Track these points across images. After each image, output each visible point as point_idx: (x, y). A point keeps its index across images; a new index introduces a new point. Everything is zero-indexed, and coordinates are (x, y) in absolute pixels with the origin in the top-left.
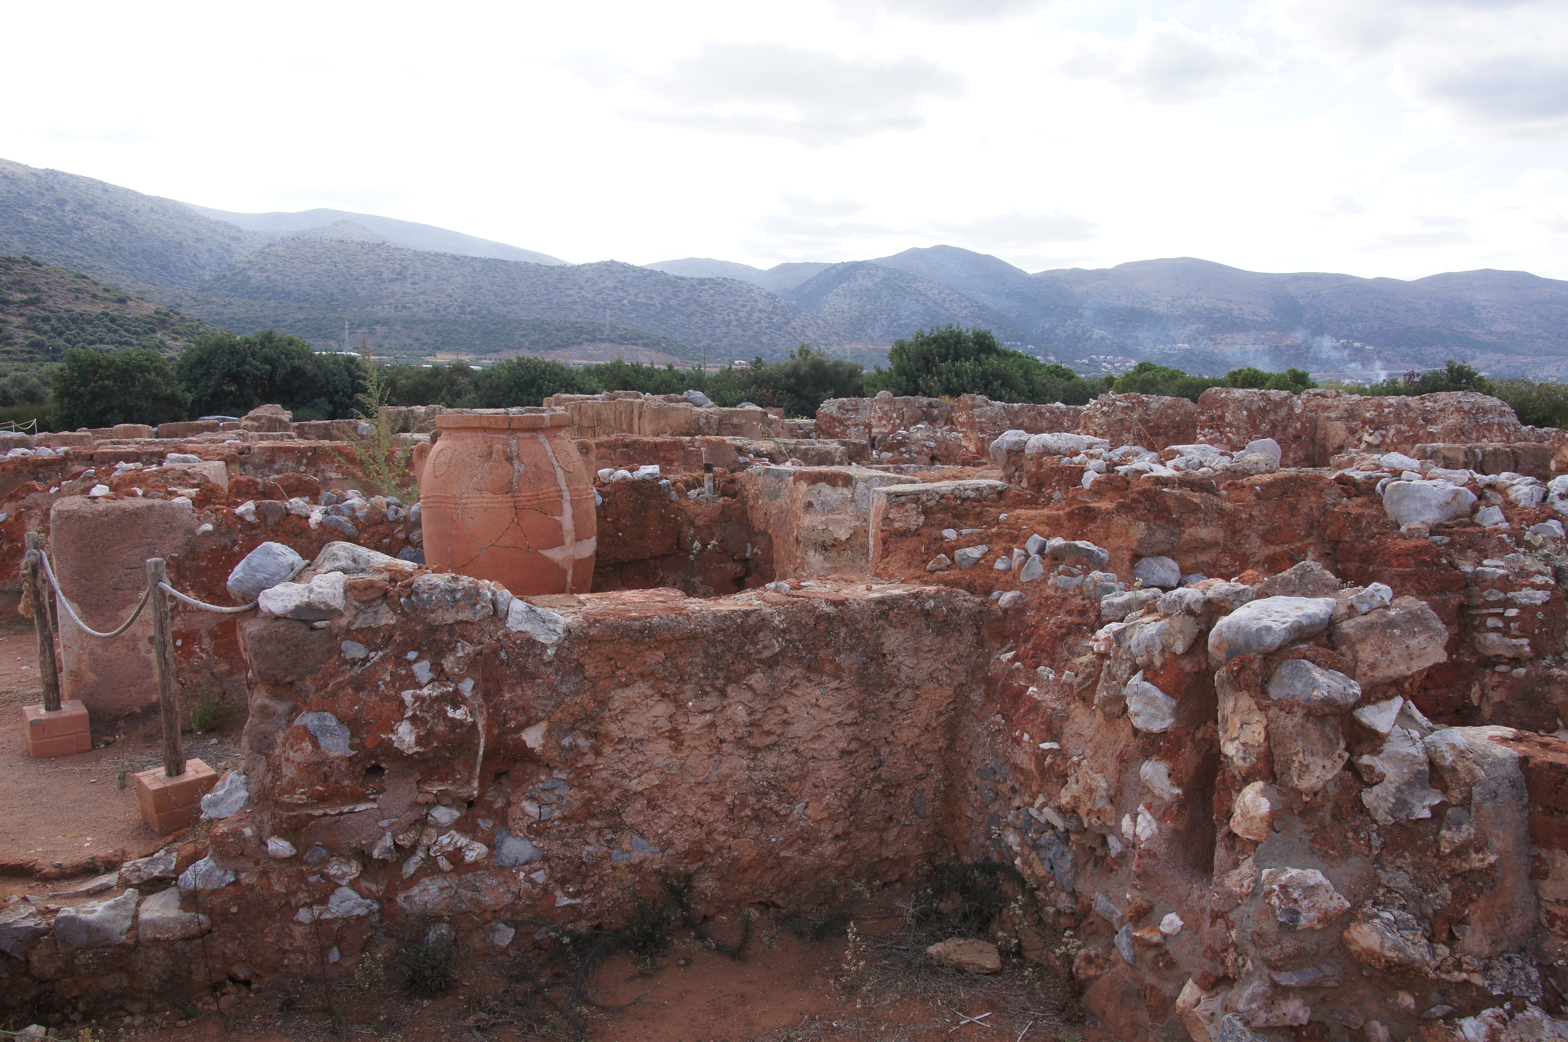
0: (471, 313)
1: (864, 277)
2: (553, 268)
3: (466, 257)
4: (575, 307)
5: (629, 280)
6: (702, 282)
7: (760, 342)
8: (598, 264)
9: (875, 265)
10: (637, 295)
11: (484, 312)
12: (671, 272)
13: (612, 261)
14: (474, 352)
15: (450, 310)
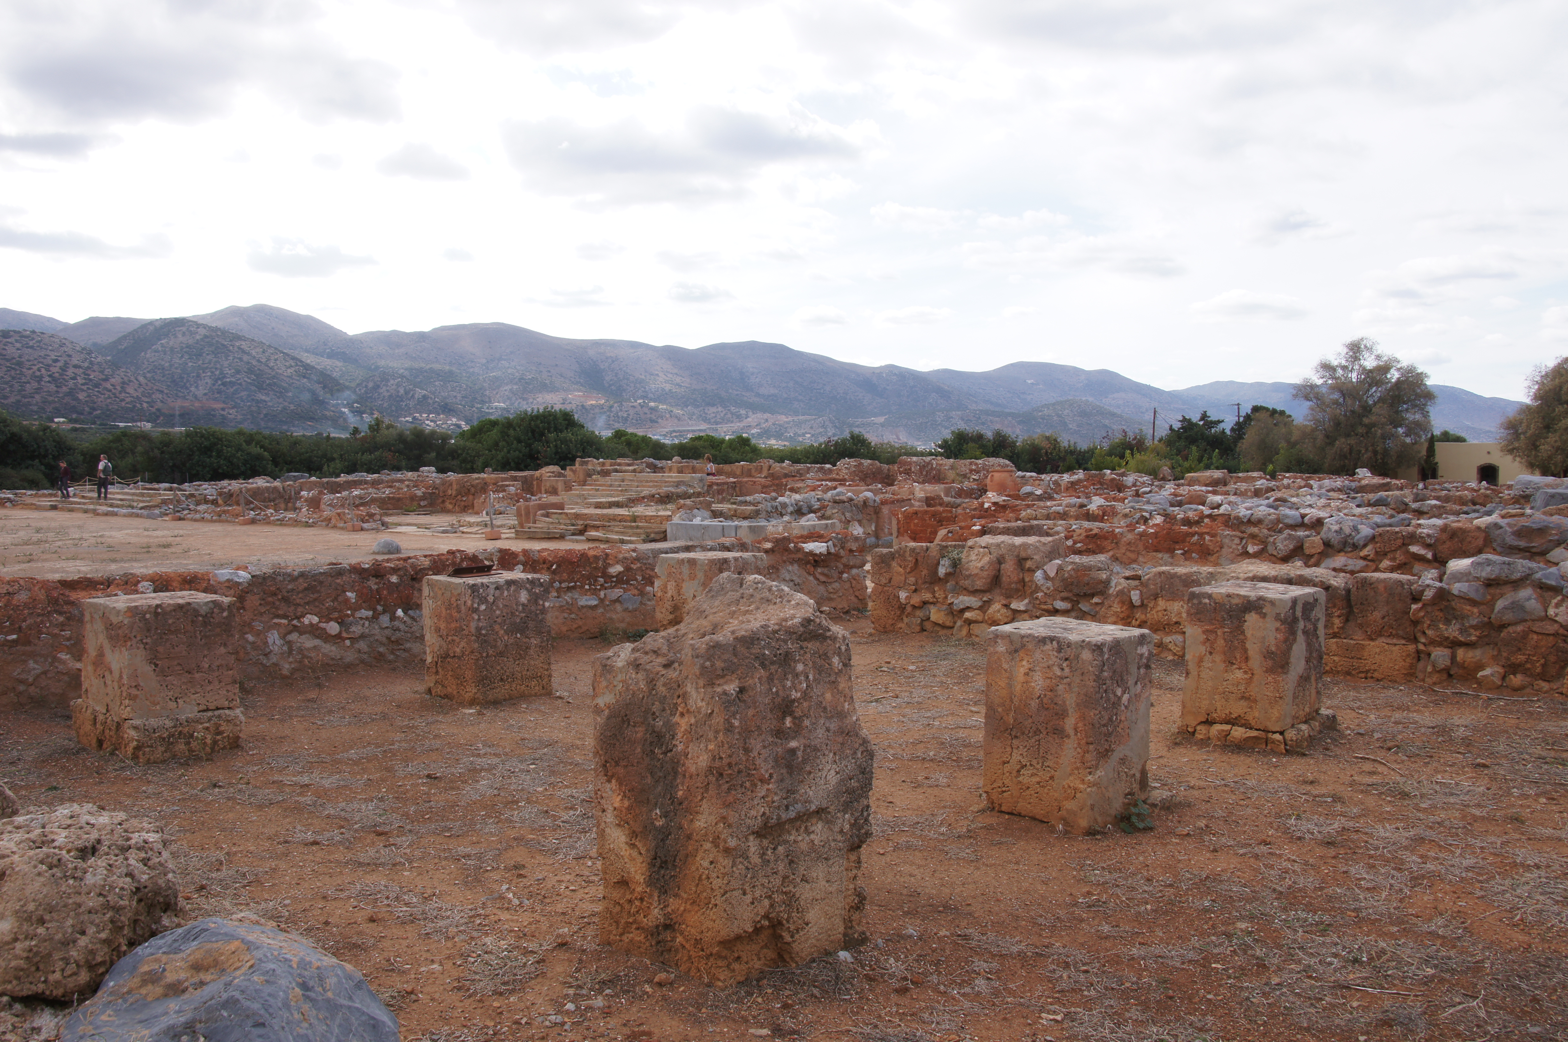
1: (184, 334)
6: (5, 334)
7: (77, 399)
9: (194, 322)
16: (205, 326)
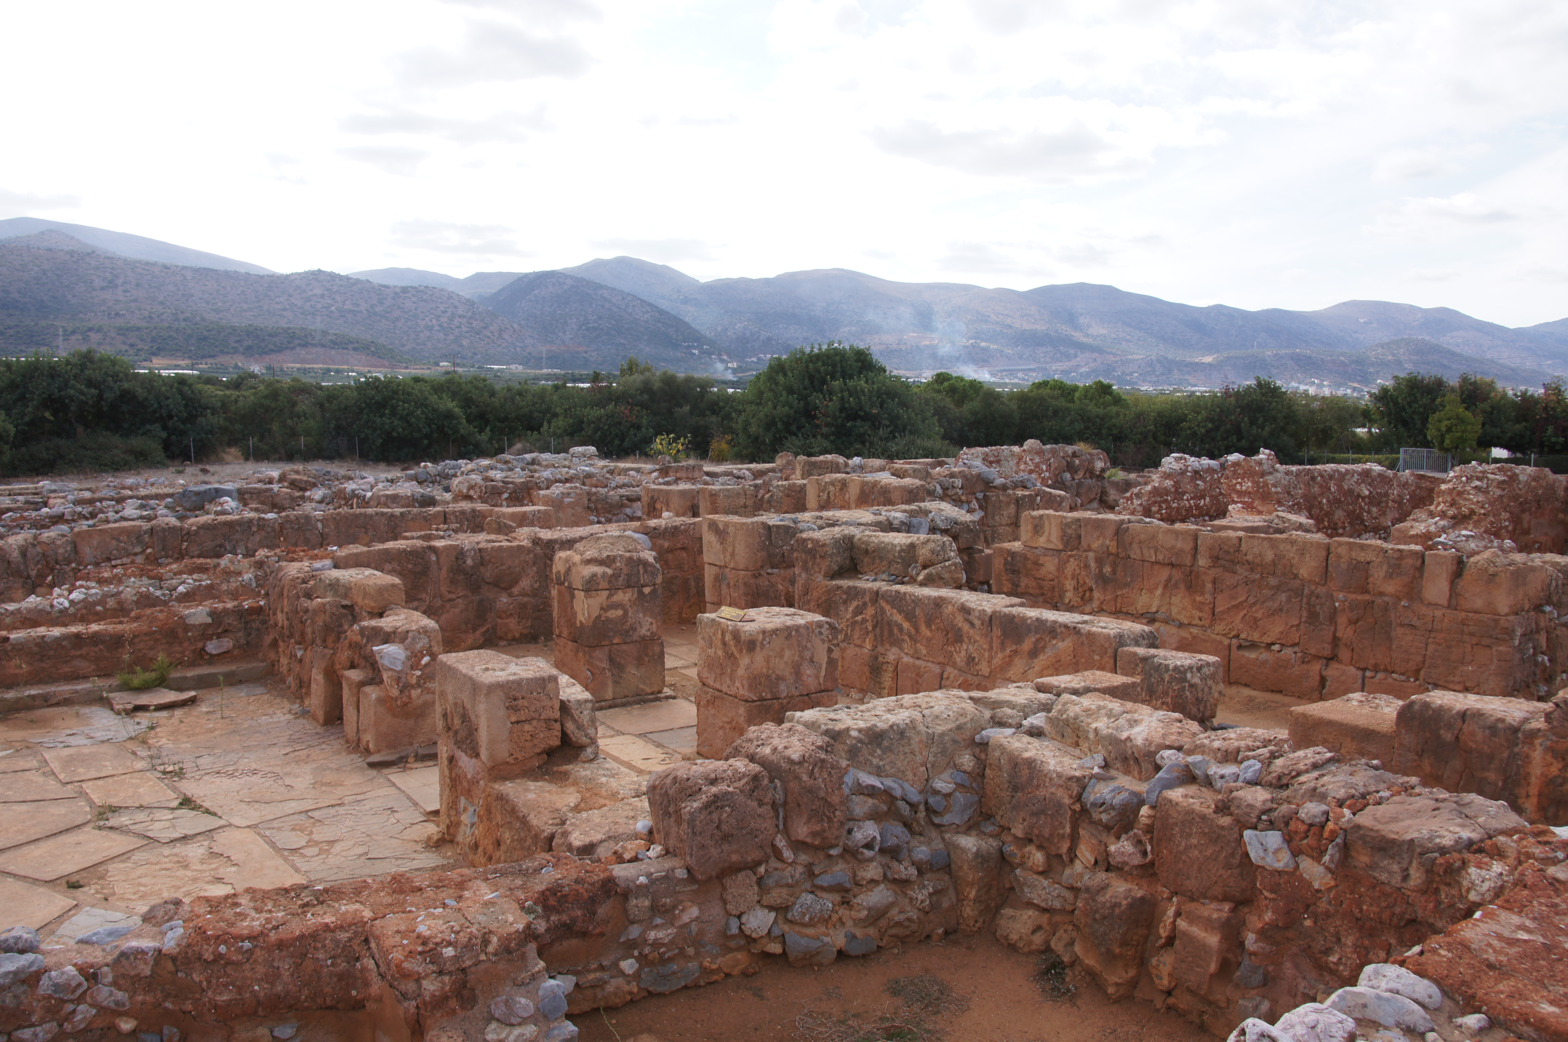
0: (185, 320)
1: (554, 285)
2: (262, 277)
3: (177, 267)
4: (285, 313)
5: (335, 288)
6: (405, 290)
7: (461, 346)
8: (306, 273)
9: (564, 274)
10: (344, 303)
11: (198, 319)
12: (376, 281)
13: (319, 271)
14: (190, 358)
15: (164, 317)
16: (572, 277)
